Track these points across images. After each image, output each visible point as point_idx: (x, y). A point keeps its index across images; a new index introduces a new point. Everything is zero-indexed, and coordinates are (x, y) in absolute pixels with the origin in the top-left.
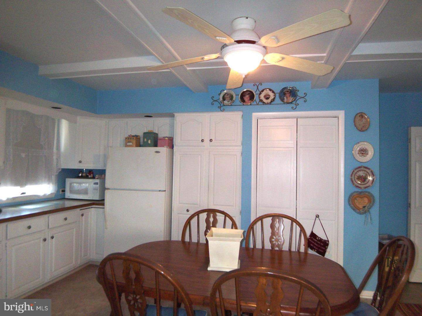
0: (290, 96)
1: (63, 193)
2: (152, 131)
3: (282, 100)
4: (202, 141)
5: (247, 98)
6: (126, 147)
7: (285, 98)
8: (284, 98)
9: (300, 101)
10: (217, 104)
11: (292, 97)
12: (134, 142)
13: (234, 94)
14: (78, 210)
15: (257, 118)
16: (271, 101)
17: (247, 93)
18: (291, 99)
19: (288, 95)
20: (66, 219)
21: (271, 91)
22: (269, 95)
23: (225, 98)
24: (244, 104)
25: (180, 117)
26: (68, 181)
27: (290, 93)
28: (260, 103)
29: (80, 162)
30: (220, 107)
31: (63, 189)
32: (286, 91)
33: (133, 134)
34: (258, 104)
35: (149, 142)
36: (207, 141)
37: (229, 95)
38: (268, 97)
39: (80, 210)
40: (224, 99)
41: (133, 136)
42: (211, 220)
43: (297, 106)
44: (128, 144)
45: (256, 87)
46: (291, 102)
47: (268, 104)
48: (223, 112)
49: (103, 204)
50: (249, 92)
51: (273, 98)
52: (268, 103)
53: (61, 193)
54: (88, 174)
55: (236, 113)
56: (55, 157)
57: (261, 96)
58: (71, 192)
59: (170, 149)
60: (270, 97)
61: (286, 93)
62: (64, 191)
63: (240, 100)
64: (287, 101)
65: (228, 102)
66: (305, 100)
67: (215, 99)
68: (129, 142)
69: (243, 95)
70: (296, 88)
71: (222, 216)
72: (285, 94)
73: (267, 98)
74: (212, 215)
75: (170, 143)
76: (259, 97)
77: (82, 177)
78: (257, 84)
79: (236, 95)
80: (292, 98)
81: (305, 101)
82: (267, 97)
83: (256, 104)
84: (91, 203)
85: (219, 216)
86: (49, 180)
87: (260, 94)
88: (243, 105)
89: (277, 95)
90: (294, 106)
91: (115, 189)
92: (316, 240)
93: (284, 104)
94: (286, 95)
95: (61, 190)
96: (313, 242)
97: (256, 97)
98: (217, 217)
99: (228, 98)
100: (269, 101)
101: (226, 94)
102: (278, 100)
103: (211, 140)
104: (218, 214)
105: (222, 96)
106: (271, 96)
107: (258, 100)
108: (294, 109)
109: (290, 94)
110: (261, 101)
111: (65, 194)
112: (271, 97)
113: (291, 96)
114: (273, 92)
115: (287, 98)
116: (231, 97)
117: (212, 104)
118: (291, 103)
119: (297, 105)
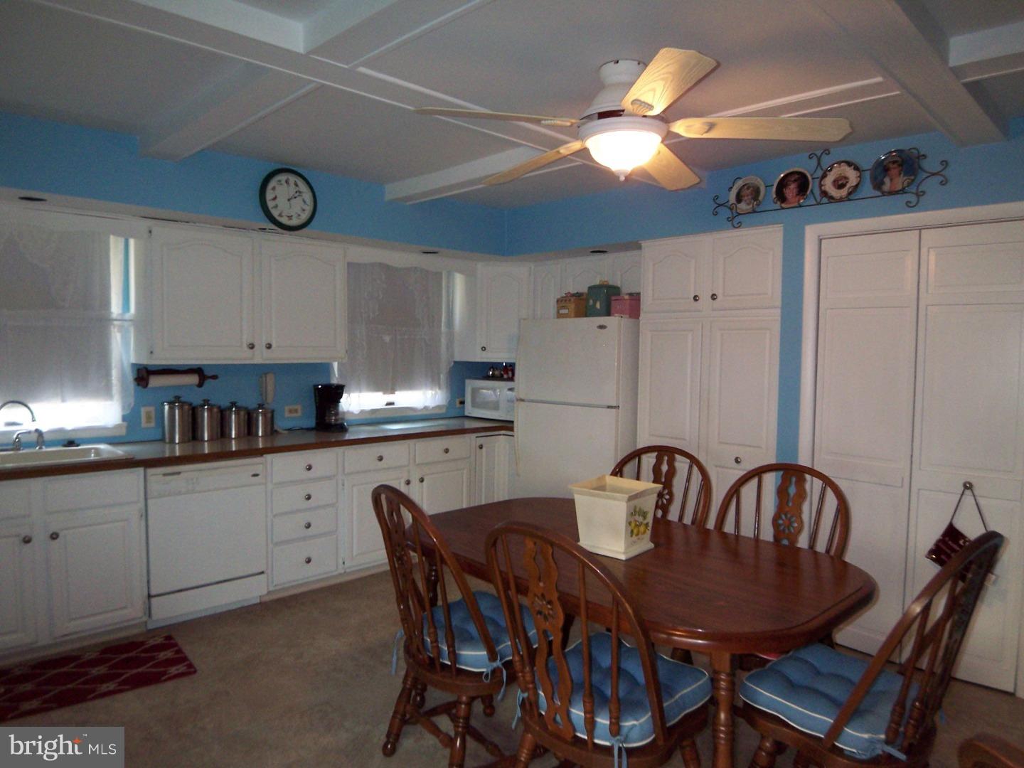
0: (900, 174)
1: (462, 405)
2: (605, 283)
3: (878, 185)
4: (696, 298)
5: (791, 191)
6: (558, 317)
7: (887, 180)
8: (885, 180)
9: (931, 185)
10: (725, 213)
11: (904, 175)
12: (572, 306)
13: (763, 184)
14: (473, 436)
15: (819, 236)
16: (850, 194)
17: (793, 179)
18: (900, 182)
19: (894, 172)
20: (447, 451)
21: (853, 167)
22: (846, 178)
23: (742, 196)
24: (783, 205)
25: (653, 249)
26: (470, 384)
27: (899, 165)
28: (825, 200)
29: (484, 349)
30: (730, 220)
31: (462, 399)
32: (890, 162)
33: (573, 291)
34: (819, 204)
35: (598, 306)
36: (704, 298)
37: (751, 189)
38: (842, 184)
39: (477, 437)
40: (739, 198)
41: (573, 295)
42: (665, 468)
43: (921, 198)
44: (562, 311)
45: (814, 161)
46: (900, 190)
47: (841, 200)
48: (737, 230)
49: (512, 429)
50: (797, 176)
51: (854, 184)
52: (841, 198)
53: (458, 405)
54: (502, 372)
55: (770, 229)
56: (443, 341)
57: (826, 183)
58: (474, 404)
59: (630, 320)
60: (847, 182)
61: (891, 166)
62: (462, 403)
63: (774, 196)
64: (891, 187)
65: (748, 204)
66: (942, 178)
67: (720, 201)
68: (563, 307)
69: (782, 184)
70: (917, 150)
71: (685, 463)
72: (886, 170)
73: (841, 187)
74: (666, 458)
75: (634, 306)
76: (821, 185)
77: (493, 378)
78: (819, 153)
79: (766, 187)
80: (905, 178)
81: (942, 183)
82: (840, 182)
83: (815, 203)
84: (496, 427)
85: (682, 462)
86: (434, 381)
87: (824, 176)
88: (783, 208)
89: (867, 175)
90: (913, 198)
91: (533, 401)
92: (955, 547)
93: (884, 195)
94: (889, 172)
95: (458, 401)
96: (949, 551)
97: (814, 185)
98: (677, 465)
99: (748, 196)
100: (844, 192)
101: (746, 187)
102: (867, 189)
103: (714, 297)
104: (678, 457)
105: (735, 193)
106: (851, 179)
107: (817, 192)
108: (910, 207)
109: (900, 168)
110: (825, 194)
111: (464, 408)
112: (850, 182)
113: (902, 175)
114: (857, 168)
115: (891, 180)
116: (757, 191)
117: (716, 214)
118: (903, 191)
119: (919, 195)
